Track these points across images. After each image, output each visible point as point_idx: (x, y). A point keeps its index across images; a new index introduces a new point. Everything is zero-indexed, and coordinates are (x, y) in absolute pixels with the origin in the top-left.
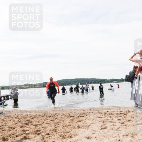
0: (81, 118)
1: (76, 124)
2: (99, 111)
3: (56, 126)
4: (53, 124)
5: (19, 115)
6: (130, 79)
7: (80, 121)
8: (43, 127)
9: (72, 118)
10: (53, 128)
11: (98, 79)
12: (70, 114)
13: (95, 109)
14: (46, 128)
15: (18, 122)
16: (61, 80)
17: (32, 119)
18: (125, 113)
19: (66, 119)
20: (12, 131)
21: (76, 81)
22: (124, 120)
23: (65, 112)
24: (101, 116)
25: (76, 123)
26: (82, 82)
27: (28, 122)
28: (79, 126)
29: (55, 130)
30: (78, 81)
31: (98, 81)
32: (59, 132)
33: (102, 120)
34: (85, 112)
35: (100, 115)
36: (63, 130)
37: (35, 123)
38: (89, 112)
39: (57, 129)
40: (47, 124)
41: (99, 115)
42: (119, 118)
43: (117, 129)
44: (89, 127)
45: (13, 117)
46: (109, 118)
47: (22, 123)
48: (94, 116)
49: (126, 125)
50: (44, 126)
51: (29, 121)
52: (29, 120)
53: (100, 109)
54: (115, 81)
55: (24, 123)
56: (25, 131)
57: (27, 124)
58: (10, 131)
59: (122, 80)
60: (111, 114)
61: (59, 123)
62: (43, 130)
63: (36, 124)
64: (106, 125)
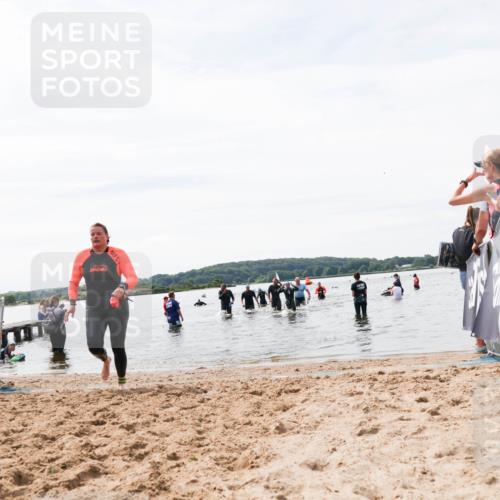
0: (287, 399)
1: (270, 418)
2: (351, 372)
3: (201, 428)
4: (190, 422)
5: (70, 392)
6: (456, 257)
7: (285, 409)
8: (154, 434)
9: (256, 398)
10: (191, 433)
11: (345, 260)
12: (250, 383)
13: (336, 365)
14: (168, 436)
15: (66, 417)
16: (214, 266)
17: (118, 404)
18: (442, 377)
19: (236, 403)
20: (47, 450)
21: (268, 270)
22: (441, 402)
23: (232, 379)
24: (359, 389)
25: (271, 415)
26: (287, 272)
27: (103, 416)
28: (281, 424)
29: (198, 442)
30: (275, 268)
31: (344, 266)
32: (211, 447)
33: (360, 402)
34: (300, 375)
35: (355, 384)
36: (225, 440)
37: (126, 419)
38: (315, 375)
39: (203, 438)
40: (168, 421)
41: (349, 387)
42: (422, 394)
43: (416, 433)
44: (315, 427)
45: (48, 401)
46: (386, 396)
47: (81, 421)
48: (332, 389)
49: (446, 419)
50: (158, 427)
51: (106, 413)
52: (105, 409)
53: (355, 365)
54: (404, 266)
55: (87, 418)
56: (92, 446)
57: (97, 423)
58: (40, 447)
59: (428, 262)
60: (394, 381)
61: (212, 418)
62: (157, 443)
63: (131, 422)
64: (376, 418)
